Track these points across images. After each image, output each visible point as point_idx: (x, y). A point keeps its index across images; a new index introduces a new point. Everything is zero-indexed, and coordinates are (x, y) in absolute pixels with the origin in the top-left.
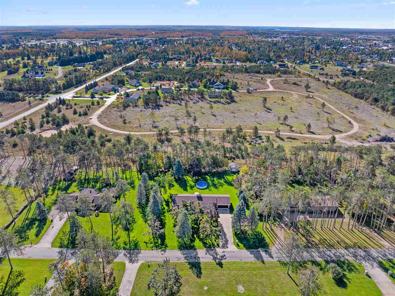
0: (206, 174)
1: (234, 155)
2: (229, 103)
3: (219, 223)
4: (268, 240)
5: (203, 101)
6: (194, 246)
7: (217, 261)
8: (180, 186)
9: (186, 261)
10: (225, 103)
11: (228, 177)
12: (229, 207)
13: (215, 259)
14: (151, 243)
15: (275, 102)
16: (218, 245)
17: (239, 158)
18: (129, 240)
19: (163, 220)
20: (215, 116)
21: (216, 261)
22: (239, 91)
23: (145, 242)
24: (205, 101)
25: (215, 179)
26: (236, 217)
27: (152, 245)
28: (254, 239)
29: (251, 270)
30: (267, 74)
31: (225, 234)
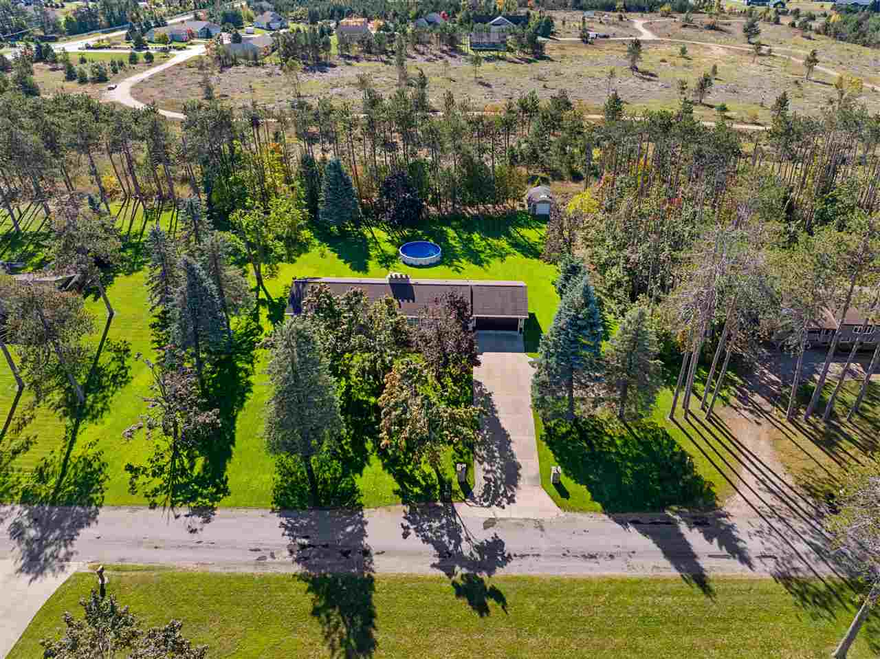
0: (445, 221)
1: (545, 170)
2: (529, 61)
3: (477, 390)
4: (703, 469)
5: (455, 57)
6: (354, 491)
7: (460, 571)
8: (339, 257)
9: (298, 569)
10: (517, 60)
11: (525, 232)
12: (521, 325)
13: (447, 559)
14: (154, 474)
15: (663, 61)
16: (467, 489)
17: (561, 179)
18: (66, 460)
19: (242, 374)
20: (488, 86)
21: (450, 574)
22: (559, 39)
23: (130, 468)
24: (458, 56)
25: (476, 237)
26: (553, 360)
27: (157, 482)
28: (637, 460)
29: (631, 633)
30: (633, 12)
31: (503, 439)
